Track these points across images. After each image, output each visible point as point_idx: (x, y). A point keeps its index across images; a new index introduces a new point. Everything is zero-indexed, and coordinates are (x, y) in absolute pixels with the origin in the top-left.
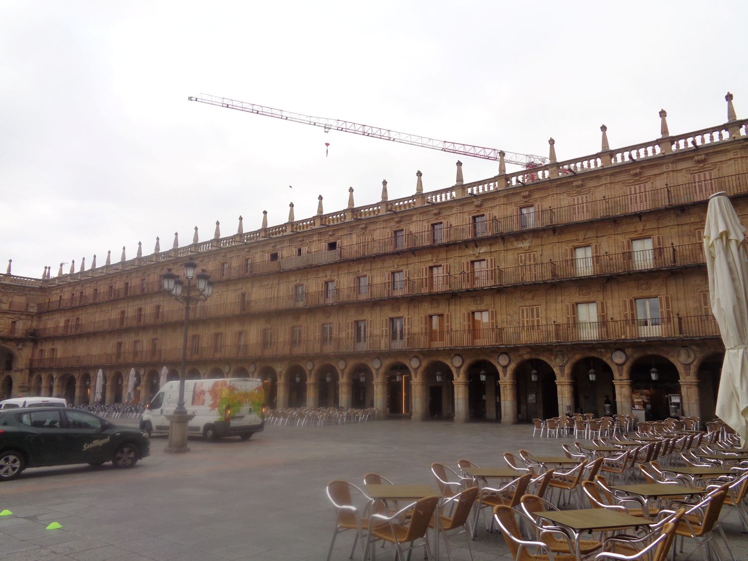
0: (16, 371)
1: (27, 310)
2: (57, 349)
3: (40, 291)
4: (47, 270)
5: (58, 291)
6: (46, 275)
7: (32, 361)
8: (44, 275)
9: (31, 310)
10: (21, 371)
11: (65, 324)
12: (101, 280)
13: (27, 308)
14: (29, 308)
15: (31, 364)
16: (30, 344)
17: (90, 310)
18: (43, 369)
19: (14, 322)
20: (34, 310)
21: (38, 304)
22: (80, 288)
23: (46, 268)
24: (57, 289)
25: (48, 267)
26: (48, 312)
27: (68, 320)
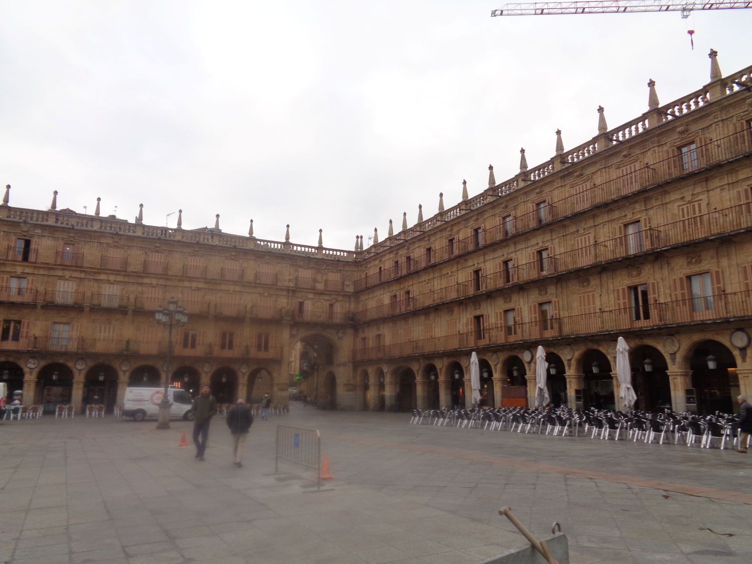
0: (338, 365)
1: (343, 289)
2: (384, 335)
3: (355, 266)
4: (359, 239)
5: (377, 262)
6: (359, 246)
7: (354, 352)
8: (357, 247)
9: (348, 289)
10: (344, 365)
11: (391, 301)
12: (435, 233)
13: (343, 287)
14: (345, 287)
15: (354, 356)
16: (350, 331)
17: (424, 278)
18: (370, 362)
19: (331, 305)
20: (350, 289)
21: (354, 282)
22: (405, 251)
23: (357, 237)
24: (375, 260)
25: (360, 236)
26: (368, 288)
27: (395, 296)
